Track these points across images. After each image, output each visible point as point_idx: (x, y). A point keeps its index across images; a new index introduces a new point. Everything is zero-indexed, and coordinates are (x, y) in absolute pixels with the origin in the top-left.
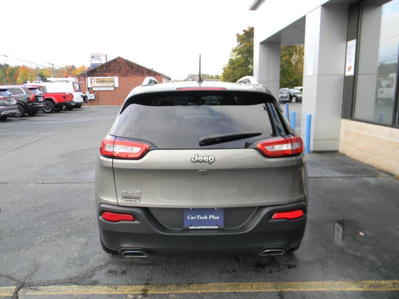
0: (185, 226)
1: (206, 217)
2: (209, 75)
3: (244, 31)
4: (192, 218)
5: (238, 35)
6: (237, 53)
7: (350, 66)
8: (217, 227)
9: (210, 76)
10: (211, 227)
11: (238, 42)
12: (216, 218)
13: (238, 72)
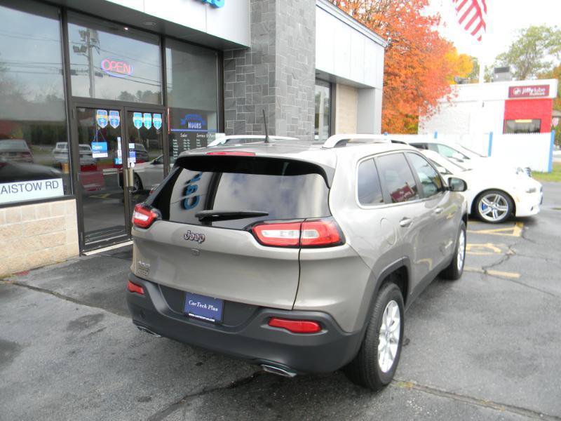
0: (186, 310)
1: (205, 306)
4: (193, 304)
8: (213, 320)
10: (208, 319)
12: (214, 309)
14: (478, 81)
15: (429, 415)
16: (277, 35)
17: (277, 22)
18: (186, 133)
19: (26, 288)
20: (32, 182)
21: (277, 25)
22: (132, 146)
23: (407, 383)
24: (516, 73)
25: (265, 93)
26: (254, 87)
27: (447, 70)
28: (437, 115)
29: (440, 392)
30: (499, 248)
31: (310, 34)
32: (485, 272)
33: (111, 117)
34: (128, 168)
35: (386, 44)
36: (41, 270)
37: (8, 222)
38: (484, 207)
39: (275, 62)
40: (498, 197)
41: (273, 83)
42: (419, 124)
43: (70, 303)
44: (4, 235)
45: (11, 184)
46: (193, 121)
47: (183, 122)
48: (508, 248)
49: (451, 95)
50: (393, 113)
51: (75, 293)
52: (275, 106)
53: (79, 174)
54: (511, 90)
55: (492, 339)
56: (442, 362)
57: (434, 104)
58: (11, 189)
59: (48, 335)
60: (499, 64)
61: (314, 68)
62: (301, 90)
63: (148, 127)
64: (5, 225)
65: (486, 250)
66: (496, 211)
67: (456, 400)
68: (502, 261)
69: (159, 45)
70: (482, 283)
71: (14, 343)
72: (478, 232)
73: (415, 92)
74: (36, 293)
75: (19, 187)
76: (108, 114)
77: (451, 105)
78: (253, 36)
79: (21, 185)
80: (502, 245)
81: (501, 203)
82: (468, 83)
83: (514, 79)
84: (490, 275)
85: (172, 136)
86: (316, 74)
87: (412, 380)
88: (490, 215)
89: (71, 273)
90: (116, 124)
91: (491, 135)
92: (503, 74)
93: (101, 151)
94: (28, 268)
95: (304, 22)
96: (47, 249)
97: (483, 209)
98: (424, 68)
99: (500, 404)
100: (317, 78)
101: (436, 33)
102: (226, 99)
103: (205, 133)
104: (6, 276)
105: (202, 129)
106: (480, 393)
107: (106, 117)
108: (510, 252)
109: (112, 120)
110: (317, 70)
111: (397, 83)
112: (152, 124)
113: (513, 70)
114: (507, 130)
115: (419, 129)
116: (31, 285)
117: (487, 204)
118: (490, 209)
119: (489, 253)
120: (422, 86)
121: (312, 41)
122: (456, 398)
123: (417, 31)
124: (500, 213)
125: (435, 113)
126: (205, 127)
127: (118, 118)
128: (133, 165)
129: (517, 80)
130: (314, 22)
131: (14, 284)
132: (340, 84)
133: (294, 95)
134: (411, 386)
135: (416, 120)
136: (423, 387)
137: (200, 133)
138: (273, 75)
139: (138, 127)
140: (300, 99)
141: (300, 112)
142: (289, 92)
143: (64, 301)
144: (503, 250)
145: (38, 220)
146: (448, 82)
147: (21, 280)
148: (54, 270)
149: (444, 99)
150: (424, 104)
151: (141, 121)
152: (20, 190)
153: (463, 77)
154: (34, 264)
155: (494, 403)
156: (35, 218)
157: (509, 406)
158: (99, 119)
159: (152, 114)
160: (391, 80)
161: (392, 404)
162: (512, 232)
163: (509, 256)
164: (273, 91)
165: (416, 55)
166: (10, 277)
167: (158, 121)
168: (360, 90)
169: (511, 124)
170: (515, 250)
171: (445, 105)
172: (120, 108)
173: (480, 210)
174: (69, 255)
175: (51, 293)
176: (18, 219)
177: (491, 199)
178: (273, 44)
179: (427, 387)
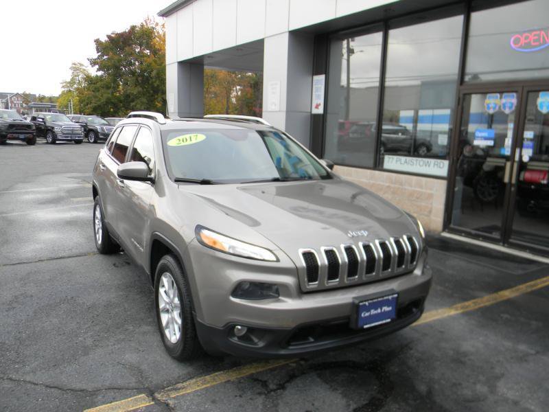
2: (35, 95)
3: (109, 37)
5: (97, 41)
6: (97, 67)
7: (318, 103)
9: (37, 96)
11: (98, 52)
13: (102, 96)
22: (529, 134)
33: (504, 101)
58: (410, 162)
75: (415, 162)
76: (501, 98)
79: (418, 160)
90: (511, 108)
109: (505, 104)
127: (515, 101)
139: (544, 111)
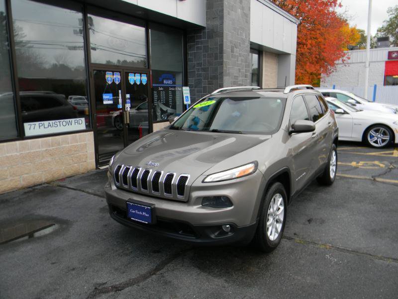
14: (365, 48)
15: (341, 264)
16: (225, 18)
17: (224, 9)
18: (163, 87)
19: (66, 189)
20: (66, 120)
21: (225, 11)
22: (128, 96)
23: (325, 245)
24: (394, 41)
25: (216, 58)
26: (208, 54)
27: (341, 40)
28: (334, 73)
29: (348, 251)
30: (384, 164)
31: (246, 16)
32: (374, 180)
33: (115, 76)
34: (125, 111)
35: (298, 22)
36: (73, 178)
37: (52, 146)
38: (372, 137)
39: (223, 36)
40: (382, 129)
41: (221, 51)
42: (321, 80)
43: (96, 198)
44: (50, 155)
45: (53, 121)
46: (167, 79)
47: (161, 80)
48: (390, 164)
49: (344, 58)
50: (302, 71)
51: (99, 191)
52: (223, 67)
53: (95, 115)
54: (390, 53)
55: (381, 221)
56: (347, 233)
57: (333, 64)
58: (54, 125)
59: (87, 215)
60: (380, 35)
61: (249, 41)
62: (241, 56)
63: (138, 83)
64: (51, 148)
65: (374, 165)
66: (380, 139)
67: (358, 255)
68: (386, 173)
69: (144, 27)
70: (372, 186)
71: (67, 220)
72: (368, 154)
73: (318, 57)
74: (74, 192)
75: (58, 124)
76: (113, 75)
77: (346, 66)
78: (208, 19)
79: (60, 122)
80: (386, 162)
81: (384, 134)
82: (357, 49)
83: (391, 46)
84: (378, 181)
85: (153, 89)
86: (251, 45)
87: (328, 244)
88: (376, 142)
89: (93, 179)
90: (118, 81)
91: (375, 86)
92: (383, 43)
93: (109, 100)
94: (65, 177)
95: (243, 8)
96: (76, 165)
97: (371, 138)
98: (325, 39)
99: (389, 258)
100: (251, 48)
101: (334, 13)
102: (189, 63)
103: (175, 87)
104: (51, 182)
105: (172, 84)
106: (374, 252)
107: (112, 76)
108: (391, 166)
109: (115, 78)
110: (251, 42)
111: (305, 50)
112: (141, 81)
113: (392, 39)
114: (386, 83)
115: (321, 83)
116: (69, 187)
117: (374, 135)
118: (376, 138)
119: (376, 168)
120: (323, 52)
121: (248, 22)
122: (358, 254)
123: (320, 12)
124: (383, 141)
125: (333, 71)
126: (174, 83)
127: (119, 77)
128: (129, 109)
129: (394, 46)
130: (250, 8)
131: (58, 186)
132: (266, 52)
133: (236, 59)
134: (328, 247)
135: (319, 77)
136: (336, 248)
137: (172, 87)
138: (222, 46)
139: (132, 83)
140: (239, 62)
141: (240, 71)
142: (232, 57)
143: (92, 196)
144: (386, 166)
145: (70, 145)
146: (343, 49)
147: (61, 184)
148: (81, 178)
149: (340, 61)
150: (325, 65)
151: (134, 79)
152: (59, 125)
153: (354, 45)
154: (68, 174)
155: (384, 257)
156: (68, 143)
157: (394, 259)
158: (108, 78)
159: (141, 74)
160: (300, 48)
161: (316, 257)
162: (392, 154)
163: (391, 169)
164: (222, 57)
165: (320, 30)
166: (54, 182)
167: (144, 79)
168: (280, 56)
169: (390, 79)
170: (395, 166)
171: (340, 66)
172: (120, 70)
173: (369, 139)
174: (89, 169)
175: (83, 191)
176: (59, 144)
177: (377, 131)
178: (222, 24)
179: (338, 248)
